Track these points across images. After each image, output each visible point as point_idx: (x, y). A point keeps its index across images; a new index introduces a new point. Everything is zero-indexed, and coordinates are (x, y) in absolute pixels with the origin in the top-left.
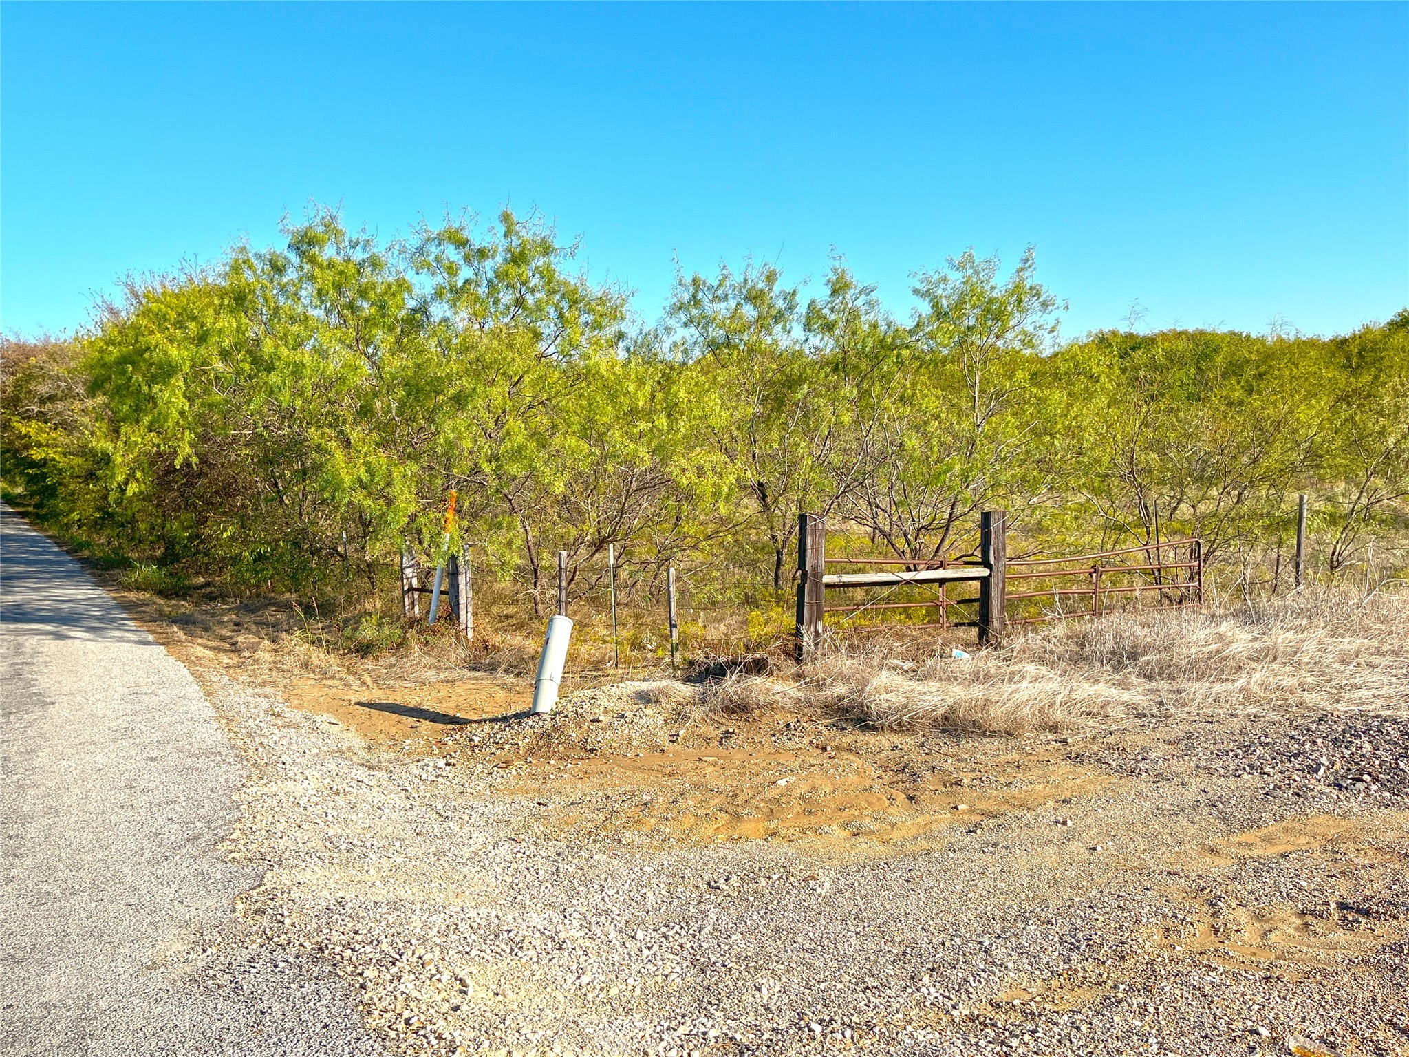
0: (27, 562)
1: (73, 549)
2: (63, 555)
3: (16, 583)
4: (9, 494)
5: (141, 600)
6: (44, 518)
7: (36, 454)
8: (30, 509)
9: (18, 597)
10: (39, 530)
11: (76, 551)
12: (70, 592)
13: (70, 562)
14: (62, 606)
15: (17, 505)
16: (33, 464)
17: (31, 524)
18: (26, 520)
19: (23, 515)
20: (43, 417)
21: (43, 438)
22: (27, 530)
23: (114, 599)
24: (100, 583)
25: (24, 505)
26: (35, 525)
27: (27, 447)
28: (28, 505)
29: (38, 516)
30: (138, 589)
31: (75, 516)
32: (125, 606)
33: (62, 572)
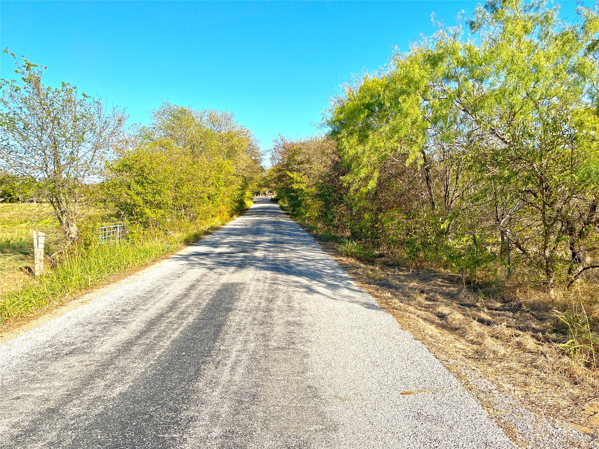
0: (289, 235)
1: (309, 230)
2: (305, 232)
3: (286, 246)
4: (282, 206)
5: (352, 264)
6: (296, 215)
7: (295, 186)
8: (290, 212)
9: (287, 255)
10: (294, 220)
11: (310, 231)
12: (312, 254)
13: (308, 236)
14: (309, 263)
15: (285, 210)
16: (294, 191)
17: (291, 218)
18: (289, 216)
19: (287, 214)
20: (298, 171)
21: (299, 179)
22: (289, 220)
23: (336, 261)
24: (326, 249)
25: (288, 211)
26: (292, 218)
27: (292, 183)
28: (289, 211)
29: (293, 215)
30: (347, 256)
31: (307, 215)
32: (345, 268)
33: (305, 241)
